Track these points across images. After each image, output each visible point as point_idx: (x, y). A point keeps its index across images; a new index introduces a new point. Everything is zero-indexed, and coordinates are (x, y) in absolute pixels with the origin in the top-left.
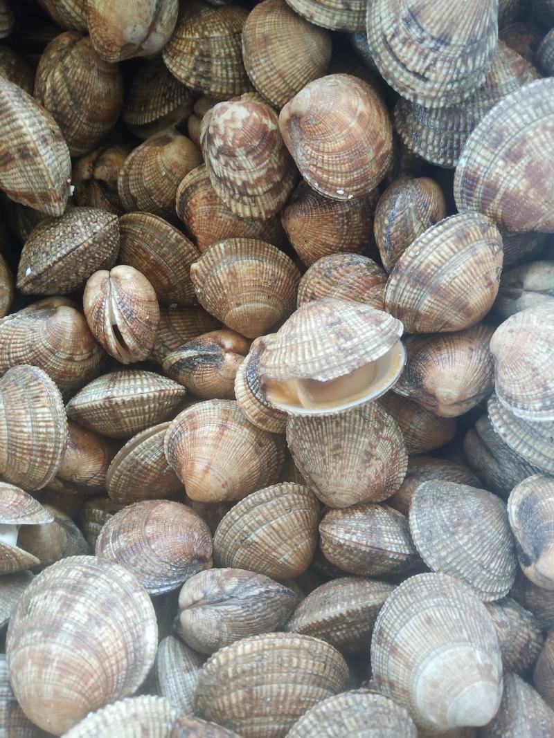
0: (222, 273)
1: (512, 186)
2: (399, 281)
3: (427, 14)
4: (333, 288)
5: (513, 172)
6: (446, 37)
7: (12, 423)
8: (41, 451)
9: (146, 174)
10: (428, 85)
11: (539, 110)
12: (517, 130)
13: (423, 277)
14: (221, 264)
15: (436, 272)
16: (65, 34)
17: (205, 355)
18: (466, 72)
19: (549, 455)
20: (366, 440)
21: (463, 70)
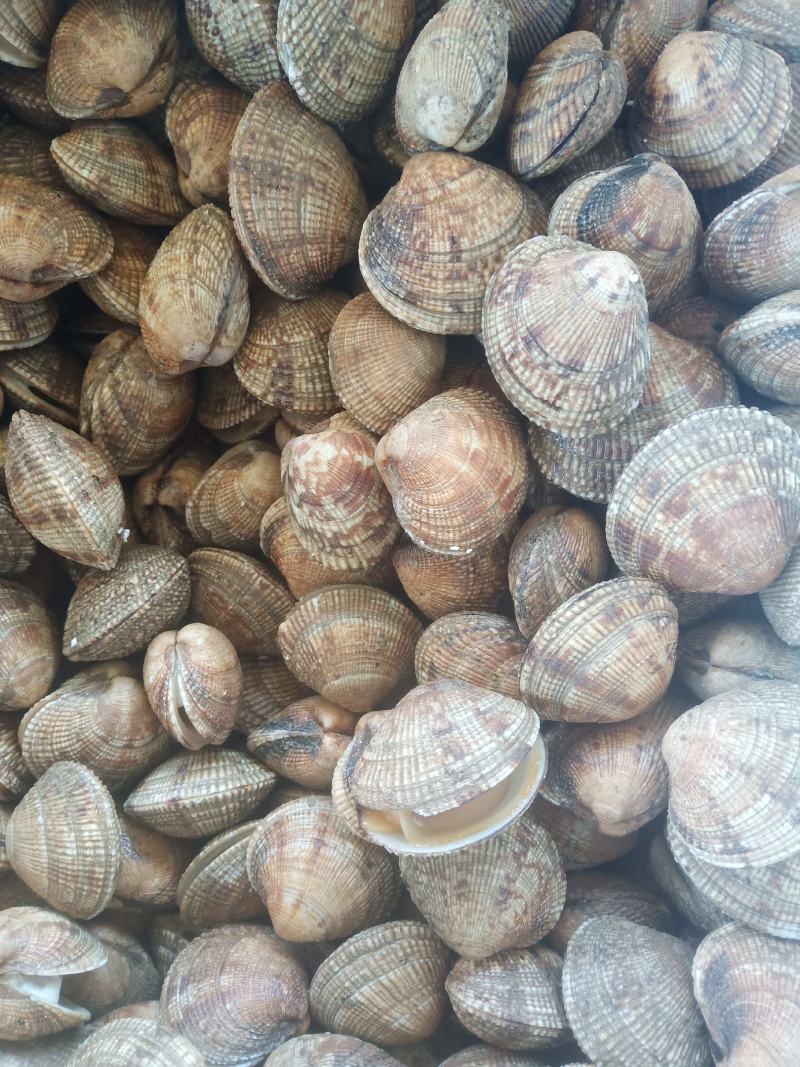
0: (315, 638)
1: (677, 545)
2: (534, 668)
3: (550, 337)
4: (456, 659)
5: (676, 529)
6: (576, 364)
7: (53, 843)
8: (88, 878)
9: (220, 505)
10: (562, 415)
11: (706, 452)
12: (678, 476)
13: (564, 666)
14: (314, 626)
15: (580, 660)
16: (117, 333)
17: (298, 737)
18: (608, 400)
19: (745, 902)
20: (502, 872)
21: (603, 398)
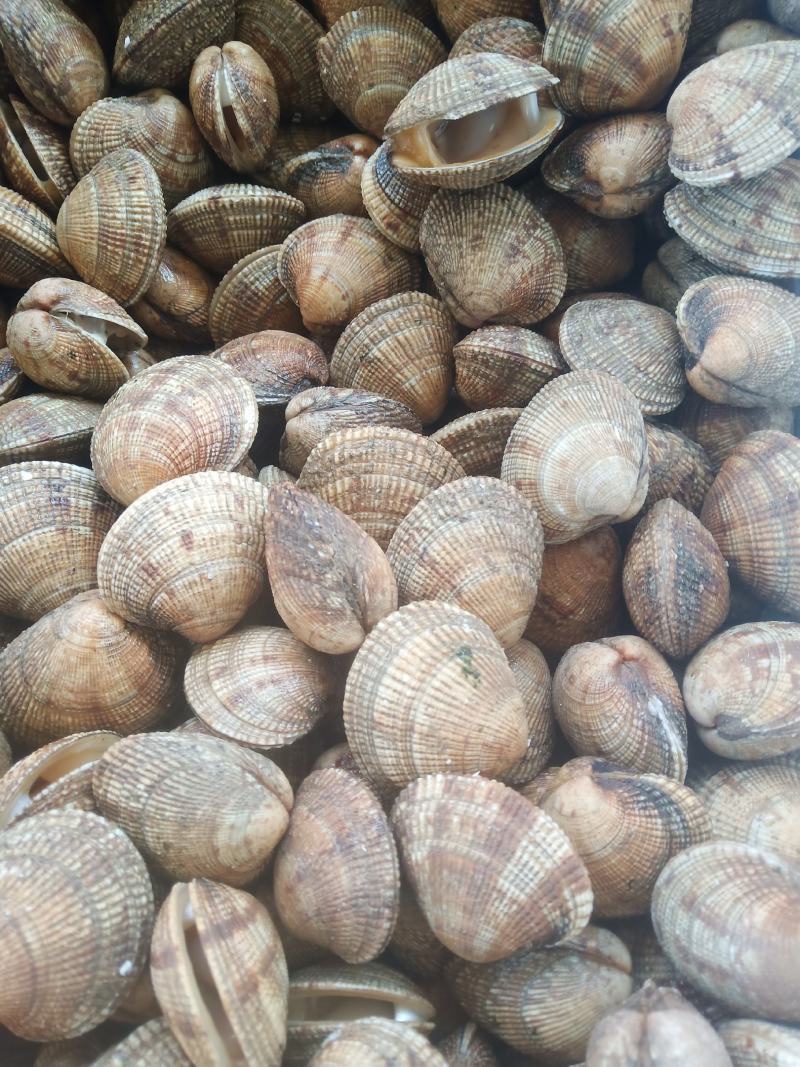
0: (353, 46)
2: (558, 29)
7: (104, 208)
8: (135, 243)
13: (586, 20)
14: (353, 35)
15: (601, 12)
17: (329, 158)
19: (729, 242)
20: (513, 234)
